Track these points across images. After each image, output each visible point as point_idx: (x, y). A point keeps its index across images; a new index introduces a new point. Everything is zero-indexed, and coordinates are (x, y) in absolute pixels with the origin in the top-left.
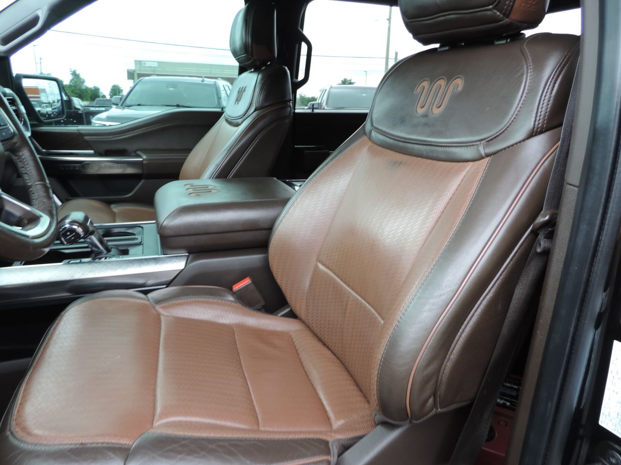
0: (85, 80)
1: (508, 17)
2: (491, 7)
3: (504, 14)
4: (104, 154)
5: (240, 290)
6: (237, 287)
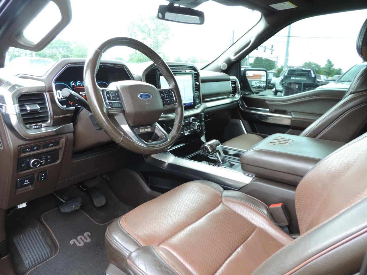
0: (334, 65)
4: (273, 112)
5: (273, 208)
6: (272, 206)
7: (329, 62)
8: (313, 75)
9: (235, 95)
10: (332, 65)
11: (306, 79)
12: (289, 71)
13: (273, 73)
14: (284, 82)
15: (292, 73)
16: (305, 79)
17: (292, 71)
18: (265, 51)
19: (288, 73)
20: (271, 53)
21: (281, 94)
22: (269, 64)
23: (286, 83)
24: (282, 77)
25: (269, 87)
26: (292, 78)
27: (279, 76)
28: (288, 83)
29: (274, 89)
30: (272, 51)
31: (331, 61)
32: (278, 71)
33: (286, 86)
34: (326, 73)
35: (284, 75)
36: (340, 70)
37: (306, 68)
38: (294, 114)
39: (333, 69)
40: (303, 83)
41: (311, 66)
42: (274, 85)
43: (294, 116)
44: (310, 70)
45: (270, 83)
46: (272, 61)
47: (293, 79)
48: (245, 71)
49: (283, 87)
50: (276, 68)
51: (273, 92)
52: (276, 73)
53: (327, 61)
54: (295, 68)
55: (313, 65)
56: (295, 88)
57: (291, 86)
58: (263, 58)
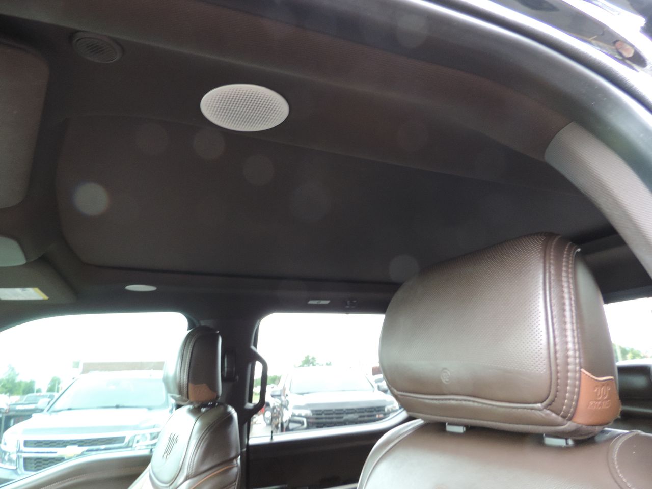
1: (570, 419)
2: (539, 405)
3: (564, 417)
7: (12, 368)
10: (17, 373)
34: (6, 388)
36: (34, 382)
39: (19, 381)
53: (8, 367)
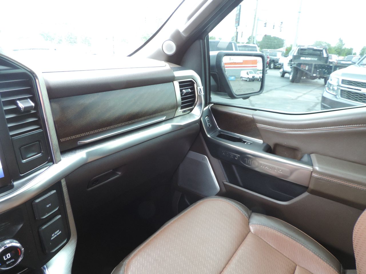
0: (345, 44)
7: (341, 41)
8: (325, 55)
9: (191, 110)
10: (343, 44)
11: (318, 59)
12: (298, 50)
13: (281, 51)
14: (293, 63)
15: (302, 52)
16: (316, 59)
17: (302, 49)
18: (274, 28)
19: (298, 53)
20: (280, 30)
21: (289, 75)
22: (278, 42)
23: (294, 64)
24: (290, 57)
25: (276, 67)
26: (302, 58)
27: (288, 56)
28: (297, 64)
29: (281, 70)
30: (281, 28)
31: (342, 40)
32: (287, 50)
33: (295, 67)
34: (337, 52)
35: (293, 55)
36: (352, 49)
37: (318, 47)
38: (319, 162)
39: (344, 48)
40: (314, 64)
41: (321, 45)
42: (282, 65)
43: (317, 168)
44: (322, 49)
45: (278, 63)
46: (281, 39)
47: (302, 60)
48: (219, 58)
49: (291, 68)
50: (284, 47)
51: (281, 73)
52: (285, 52)
53: (339, 40)
54: (306, 47)
55: (324, 43)
56: (305, 69)
57: (300, 67)
58: (272, 36)
